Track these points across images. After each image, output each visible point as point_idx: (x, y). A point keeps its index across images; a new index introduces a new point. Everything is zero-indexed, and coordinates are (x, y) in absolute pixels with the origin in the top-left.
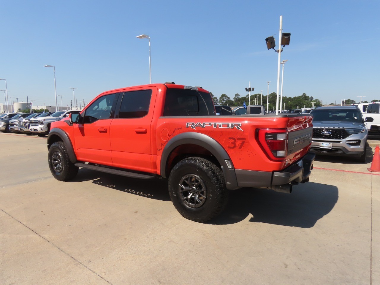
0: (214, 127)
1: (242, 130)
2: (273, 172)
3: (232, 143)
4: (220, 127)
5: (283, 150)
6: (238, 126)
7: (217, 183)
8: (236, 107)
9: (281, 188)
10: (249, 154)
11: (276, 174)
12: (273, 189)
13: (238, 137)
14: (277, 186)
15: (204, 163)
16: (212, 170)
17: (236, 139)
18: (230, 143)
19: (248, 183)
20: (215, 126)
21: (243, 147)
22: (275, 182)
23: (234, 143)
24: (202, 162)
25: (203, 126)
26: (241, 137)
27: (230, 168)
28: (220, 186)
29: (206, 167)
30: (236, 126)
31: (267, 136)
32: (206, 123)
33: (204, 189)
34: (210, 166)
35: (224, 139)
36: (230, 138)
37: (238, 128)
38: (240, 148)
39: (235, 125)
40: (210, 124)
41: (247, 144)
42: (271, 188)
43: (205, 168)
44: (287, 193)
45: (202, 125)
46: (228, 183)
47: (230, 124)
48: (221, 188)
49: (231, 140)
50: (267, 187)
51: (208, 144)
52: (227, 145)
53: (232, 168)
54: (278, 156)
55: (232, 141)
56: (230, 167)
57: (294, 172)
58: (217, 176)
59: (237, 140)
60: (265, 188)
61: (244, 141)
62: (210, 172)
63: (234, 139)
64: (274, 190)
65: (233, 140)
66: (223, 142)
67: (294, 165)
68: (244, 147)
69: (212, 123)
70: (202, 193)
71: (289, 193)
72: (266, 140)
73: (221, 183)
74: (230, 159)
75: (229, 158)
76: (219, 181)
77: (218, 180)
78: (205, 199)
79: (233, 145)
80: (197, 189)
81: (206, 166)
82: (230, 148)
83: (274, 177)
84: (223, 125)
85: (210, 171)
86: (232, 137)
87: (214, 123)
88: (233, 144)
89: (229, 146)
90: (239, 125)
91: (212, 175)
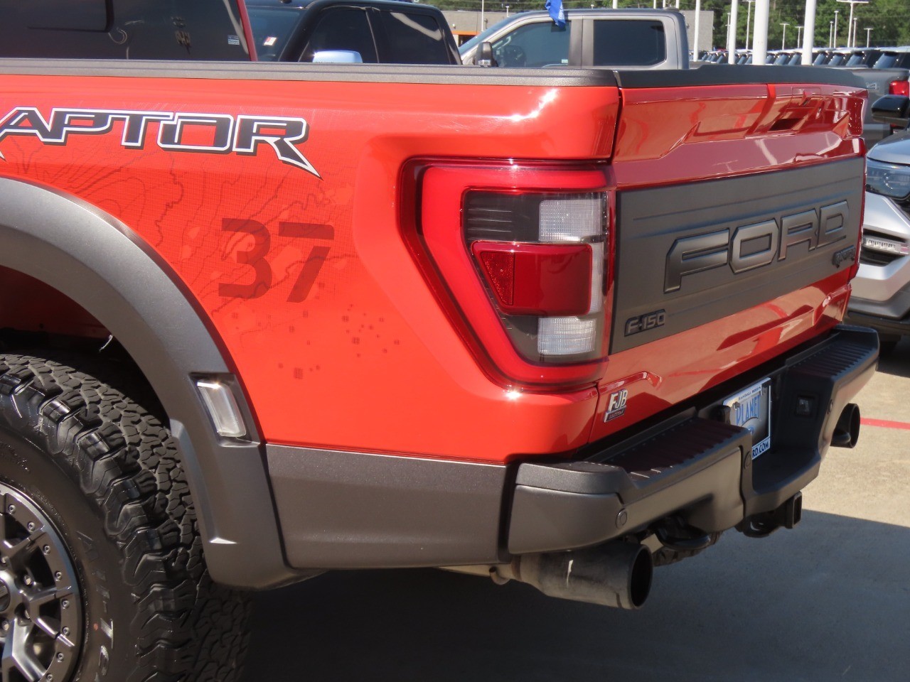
0: (124, 143)
1: (310, 168)
2: (514, 462)
3: (244, 258)
4: (163, 142)
5: (580, 309)
6: (287, 140)
7: (143, 545)
8: (496, 17)
9: (576, 576)
10: (356, 341)
11: (532, 478)
12: (528, 577)
13: (284, 216)
14: (550, 560)
15: (64, 403)
16: (113, 449)
17: (273, 229)
18: (234, 256)
19: (352, 538)
20: (132, 136)
21: (315, 289)
22: (523, 533)
23: (258, 259)
24: (54, 393)
25: (56, 132)
26: (304, 219)
27: (232, 439)
28: (166, 564)
29: (75, 430)
30: (271, 140)
31: (472, 216)
32: (70, 111)
33: (64, 583)
34: (105, 420)
35: (194, 233)
36: (231, 225)
37: (286, 151)
38: (297, 295)
39: (265, 130)
40: (100, 120)
41: (342, 264)
42: (517, 570)
43: (65, 432)
44: (614, 604)
45: (49, 127)
46: (217, 540)
47: (235, 123)
48: (171, 579)
49: (239, 235)
50: (493, 570)
51: (83, 264)
52: (215, 275)
53: (245, 439)
54: (546, 352)
55: (242, 247)
56: (229, 426)
57: (663, 464)
58: (155, 491)
59: (275, 240)
60: (482, 570)
61: (319, 242)
62: (100, 462)
63: (259, 230)
64: (536, 585)
65: (251, 239)
66: (186, 252)
67: (695, 417)
68: (321, 285)
69: (113, 113)
70: (51, 611)
71: (626, 604)
72: (468, 245)
73: (178, 545)
74: (231, 376)
75: (223, 368)
76: (160, 529)
77: (153, 517)
78: (70, 655)
79: (248, 277)
80: (19, 582)
81: (74, 424)
82: (229, 291)
83: (517, 497)
84: (191, 131)
85: (100, 454)
86: (245, 216)
87: (126, 113)
88: (248, 266)
89: (225, 281)
90: (293, 129)
91: (118, 482)
